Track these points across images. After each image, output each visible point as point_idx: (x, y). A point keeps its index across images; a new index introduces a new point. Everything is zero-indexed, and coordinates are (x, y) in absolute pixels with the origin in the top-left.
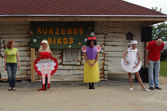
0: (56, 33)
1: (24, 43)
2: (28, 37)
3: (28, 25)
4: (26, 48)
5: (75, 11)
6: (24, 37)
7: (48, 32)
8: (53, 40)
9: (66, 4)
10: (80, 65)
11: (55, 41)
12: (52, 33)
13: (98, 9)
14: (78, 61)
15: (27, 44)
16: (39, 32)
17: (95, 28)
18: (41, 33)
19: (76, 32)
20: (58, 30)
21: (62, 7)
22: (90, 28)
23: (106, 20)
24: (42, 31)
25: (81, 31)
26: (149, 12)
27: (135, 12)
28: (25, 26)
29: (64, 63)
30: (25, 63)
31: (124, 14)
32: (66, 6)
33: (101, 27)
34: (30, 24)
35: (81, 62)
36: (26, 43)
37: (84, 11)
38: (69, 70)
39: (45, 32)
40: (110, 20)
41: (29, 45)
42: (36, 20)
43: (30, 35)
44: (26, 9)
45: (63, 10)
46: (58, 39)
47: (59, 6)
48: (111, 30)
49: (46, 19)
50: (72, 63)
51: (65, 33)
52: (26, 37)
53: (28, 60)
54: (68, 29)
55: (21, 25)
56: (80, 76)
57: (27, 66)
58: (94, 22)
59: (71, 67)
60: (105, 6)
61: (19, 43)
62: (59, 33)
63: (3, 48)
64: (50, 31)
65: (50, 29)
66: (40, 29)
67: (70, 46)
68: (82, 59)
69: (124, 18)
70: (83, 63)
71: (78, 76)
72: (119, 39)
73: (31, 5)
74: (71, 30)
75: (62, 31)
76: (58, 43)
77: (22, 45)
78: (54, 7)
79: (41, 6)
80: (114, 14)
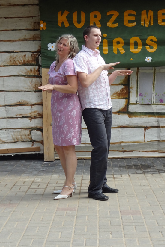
0: (110, 24)
1: (23, 54)
2: (33, 39)
3: (33, 5)
4: (29, 68)
6: (22, 38)
7: (87, 22)
12: (99, 25)
15: (31, 58)
16: (63, 23)
18: (67, 25)
19: (164, 21)
24: (70, 19)
28: (23, 8)
29: (131, 108)
30: (27, 110)
34: (36, 2)
36: (29, 55)
38: (146, 128)
39: (79, 22)
41: (37, 61)
43: (37, 32)
46: (115, 41)
50: (155, 109)
52: (26, 38)
53: (34, 101)
54: (144, 12)
57: (31, 118)
59: (152, 121)
61: (9, 55)
64: (92, 20)
67: (149, 59)
77: (16, 60)
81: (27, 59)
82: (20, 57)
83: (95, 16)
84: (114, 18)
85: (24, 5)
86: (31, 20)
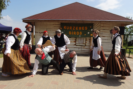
0: (73, 29)
3: (60, 24)
5: (84, 18)
7: (69, 28)
8: (71, 33)
9: (79, 14)
10: (85, 46)
12: (71, 29)
13: (96, 17)
14: (84, 44)
17: (94, 27)
18: (65, 29)
19: (83, 29)
20: (74, 27)
21: (77, 16)
22: (91, 27)
24: (66, 28)
25: (86, 28)
26: (124, 19)
27: (116, 19)
28: (58, 25)
29: (76, 44)
32: (79, 15)
33: (97, 26)
35: (85, 44)
37: (88, 18)
38: (79, 48)
39: (68, 28)
42: (63, 22)
45: (77, 17)
46: (74, 32)
47: (75, 15)
48: (102, 28)
49: (68, 22)
50: (81, 45)
51: (78, 29)
54: (80, 27)
56: (85, 51)
58: (93, 24)
59: (80, 47)
60: (100, 16)
67: (80, 36)
68: (86, 43)
70: (86, 45)
71: (83, 51)
72: (106, 33)
75: (76, 28)
78: (73, 16)
80: (104, 20)
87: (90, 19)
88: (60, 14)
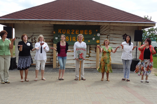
2: (52, 36)
4: (51, 43)
5: (86, 18)
9: (79, 12)
10: (88, 57)
11: (71, 39)
12: (69, 33)
13: (103, 16)
14: (87, 54)
16: (60, 32)
19: (86, 33)
22: (97, 31)
23: (108, 24)
25: (90, 32)
27: (131, 19)
31: (122, 20)
32: (80, 14)
33: (105, 29)
34: (53, 26)
37: (93, 18)
39: (64, 32)
40: (111, 25)
41: (53, 41)
42: (58, 23)
43: (53, 34)
44: (50, 15)
45: (77, 16)
46: (73, 38)
47: (74, 14)
48: (112, 32)
49: (65, 23)
52: (50, 35)
53: (52, 52)
55: (47, 27)
57: (51, 56)
58: (100, 26)
60: (109, 15)
62: (74, 33)
63: (34, 43)
64: (67, 32)
65: (67, 30)
66: (61, 30)
69: (122, 24)
73: (54, 12)
74: (83, 31)
75: (76, 32)
76: (73, 41)
78: (71, 14)
79: (62, 13)
80: (115, 20)
81: (50, 41)
82: (48, 40)
83: (68, 31)
84: (73, 32)
85: (50, 27)
86: (52, 31)
87: (96, 19)
88: (52, 11)
